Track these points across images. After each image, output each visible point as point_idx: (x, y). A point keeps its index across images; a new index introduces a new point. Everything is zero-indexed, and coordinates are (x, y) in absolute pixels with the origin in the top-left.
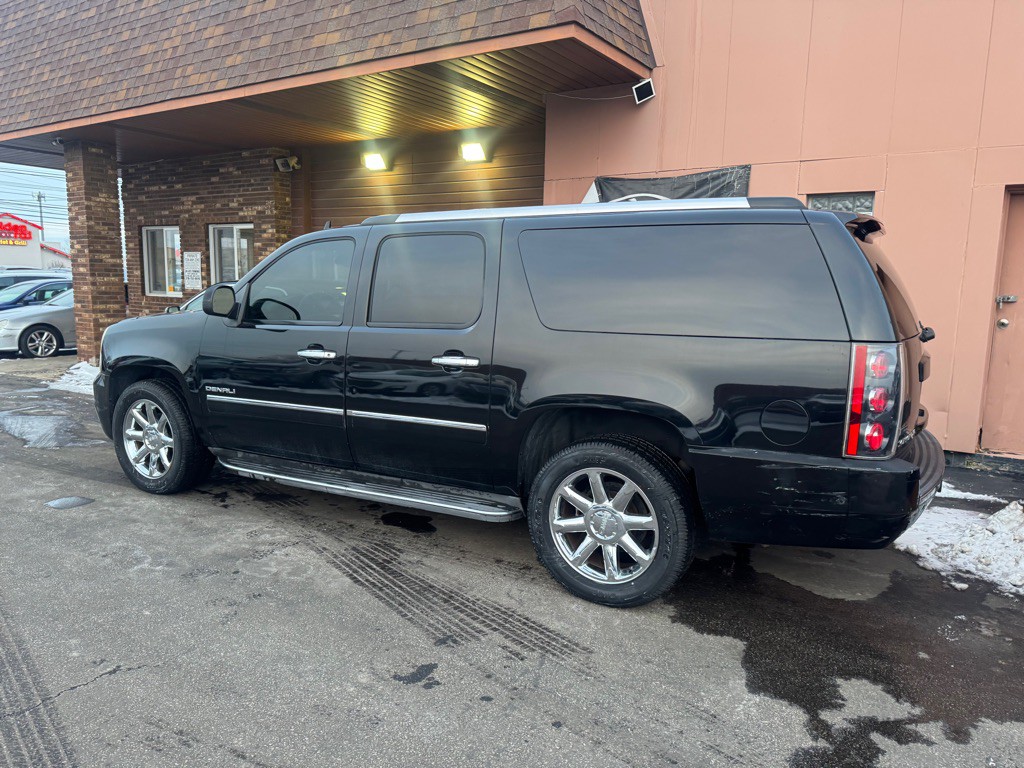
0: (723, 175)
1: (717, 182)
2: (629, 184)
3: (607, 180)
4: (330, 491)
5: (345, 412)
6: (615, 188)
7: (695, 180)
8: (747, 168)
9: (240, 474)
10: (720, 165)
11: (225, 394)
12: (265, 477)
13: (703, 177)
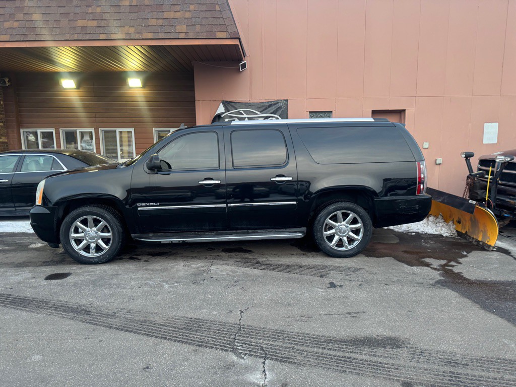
0: (278, 103)
1: (275, 106)
2: (238, 105)
3: (227, 102)
4: (219, 240)
5: (227, 205)
6: (232, 106)
7: (267, 104)
8: (287, 100)
9: (162, 242)
10: (276, 99)
11: (152, 206)
12: (179, 241)
13: (270, 103)
